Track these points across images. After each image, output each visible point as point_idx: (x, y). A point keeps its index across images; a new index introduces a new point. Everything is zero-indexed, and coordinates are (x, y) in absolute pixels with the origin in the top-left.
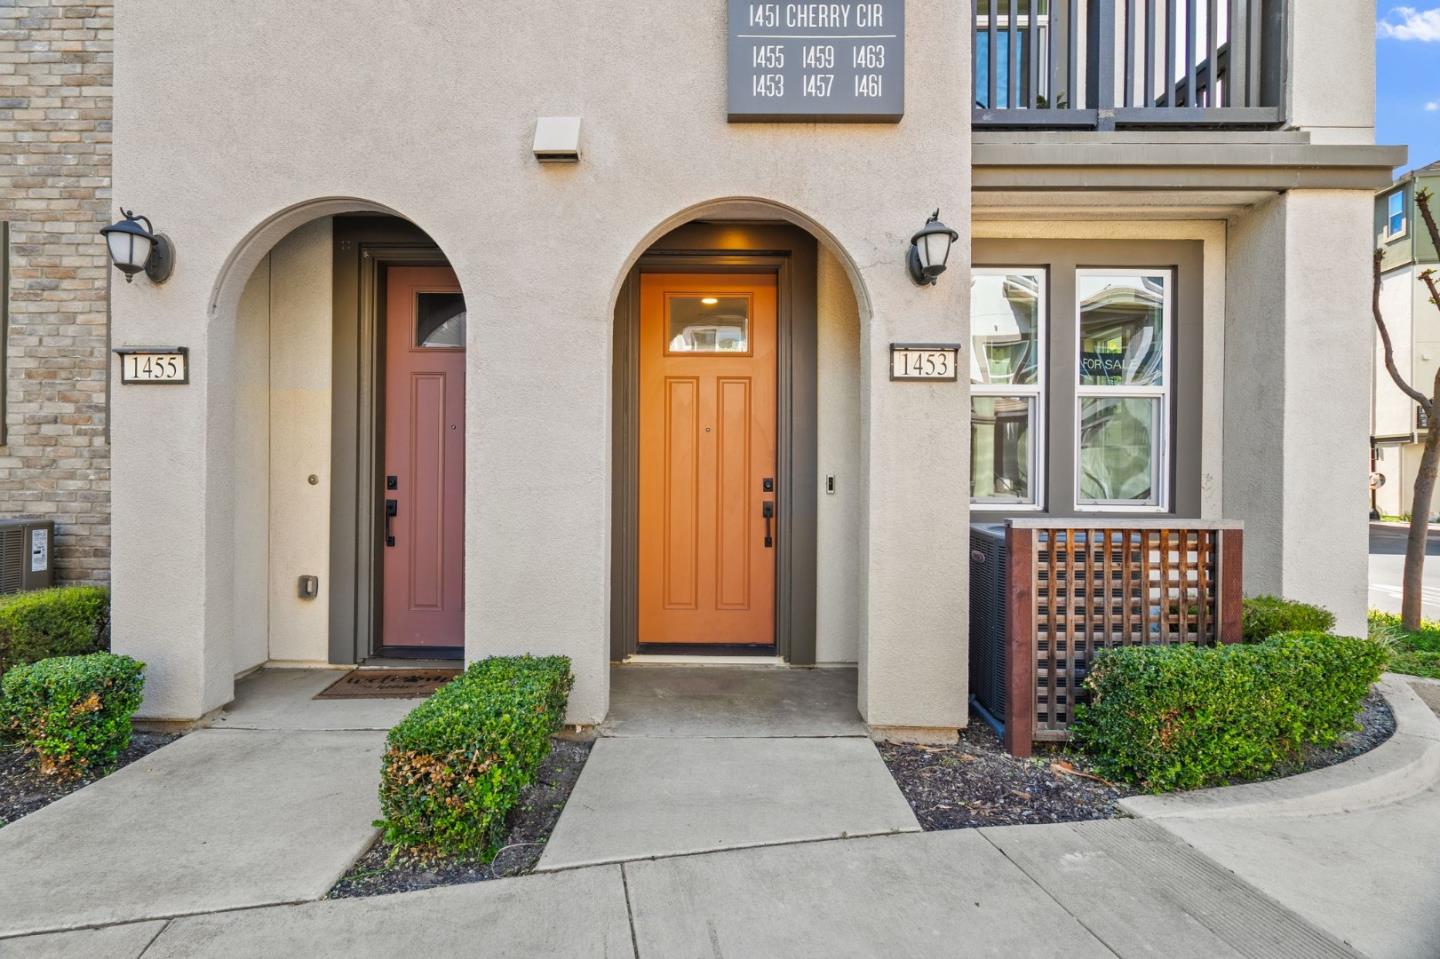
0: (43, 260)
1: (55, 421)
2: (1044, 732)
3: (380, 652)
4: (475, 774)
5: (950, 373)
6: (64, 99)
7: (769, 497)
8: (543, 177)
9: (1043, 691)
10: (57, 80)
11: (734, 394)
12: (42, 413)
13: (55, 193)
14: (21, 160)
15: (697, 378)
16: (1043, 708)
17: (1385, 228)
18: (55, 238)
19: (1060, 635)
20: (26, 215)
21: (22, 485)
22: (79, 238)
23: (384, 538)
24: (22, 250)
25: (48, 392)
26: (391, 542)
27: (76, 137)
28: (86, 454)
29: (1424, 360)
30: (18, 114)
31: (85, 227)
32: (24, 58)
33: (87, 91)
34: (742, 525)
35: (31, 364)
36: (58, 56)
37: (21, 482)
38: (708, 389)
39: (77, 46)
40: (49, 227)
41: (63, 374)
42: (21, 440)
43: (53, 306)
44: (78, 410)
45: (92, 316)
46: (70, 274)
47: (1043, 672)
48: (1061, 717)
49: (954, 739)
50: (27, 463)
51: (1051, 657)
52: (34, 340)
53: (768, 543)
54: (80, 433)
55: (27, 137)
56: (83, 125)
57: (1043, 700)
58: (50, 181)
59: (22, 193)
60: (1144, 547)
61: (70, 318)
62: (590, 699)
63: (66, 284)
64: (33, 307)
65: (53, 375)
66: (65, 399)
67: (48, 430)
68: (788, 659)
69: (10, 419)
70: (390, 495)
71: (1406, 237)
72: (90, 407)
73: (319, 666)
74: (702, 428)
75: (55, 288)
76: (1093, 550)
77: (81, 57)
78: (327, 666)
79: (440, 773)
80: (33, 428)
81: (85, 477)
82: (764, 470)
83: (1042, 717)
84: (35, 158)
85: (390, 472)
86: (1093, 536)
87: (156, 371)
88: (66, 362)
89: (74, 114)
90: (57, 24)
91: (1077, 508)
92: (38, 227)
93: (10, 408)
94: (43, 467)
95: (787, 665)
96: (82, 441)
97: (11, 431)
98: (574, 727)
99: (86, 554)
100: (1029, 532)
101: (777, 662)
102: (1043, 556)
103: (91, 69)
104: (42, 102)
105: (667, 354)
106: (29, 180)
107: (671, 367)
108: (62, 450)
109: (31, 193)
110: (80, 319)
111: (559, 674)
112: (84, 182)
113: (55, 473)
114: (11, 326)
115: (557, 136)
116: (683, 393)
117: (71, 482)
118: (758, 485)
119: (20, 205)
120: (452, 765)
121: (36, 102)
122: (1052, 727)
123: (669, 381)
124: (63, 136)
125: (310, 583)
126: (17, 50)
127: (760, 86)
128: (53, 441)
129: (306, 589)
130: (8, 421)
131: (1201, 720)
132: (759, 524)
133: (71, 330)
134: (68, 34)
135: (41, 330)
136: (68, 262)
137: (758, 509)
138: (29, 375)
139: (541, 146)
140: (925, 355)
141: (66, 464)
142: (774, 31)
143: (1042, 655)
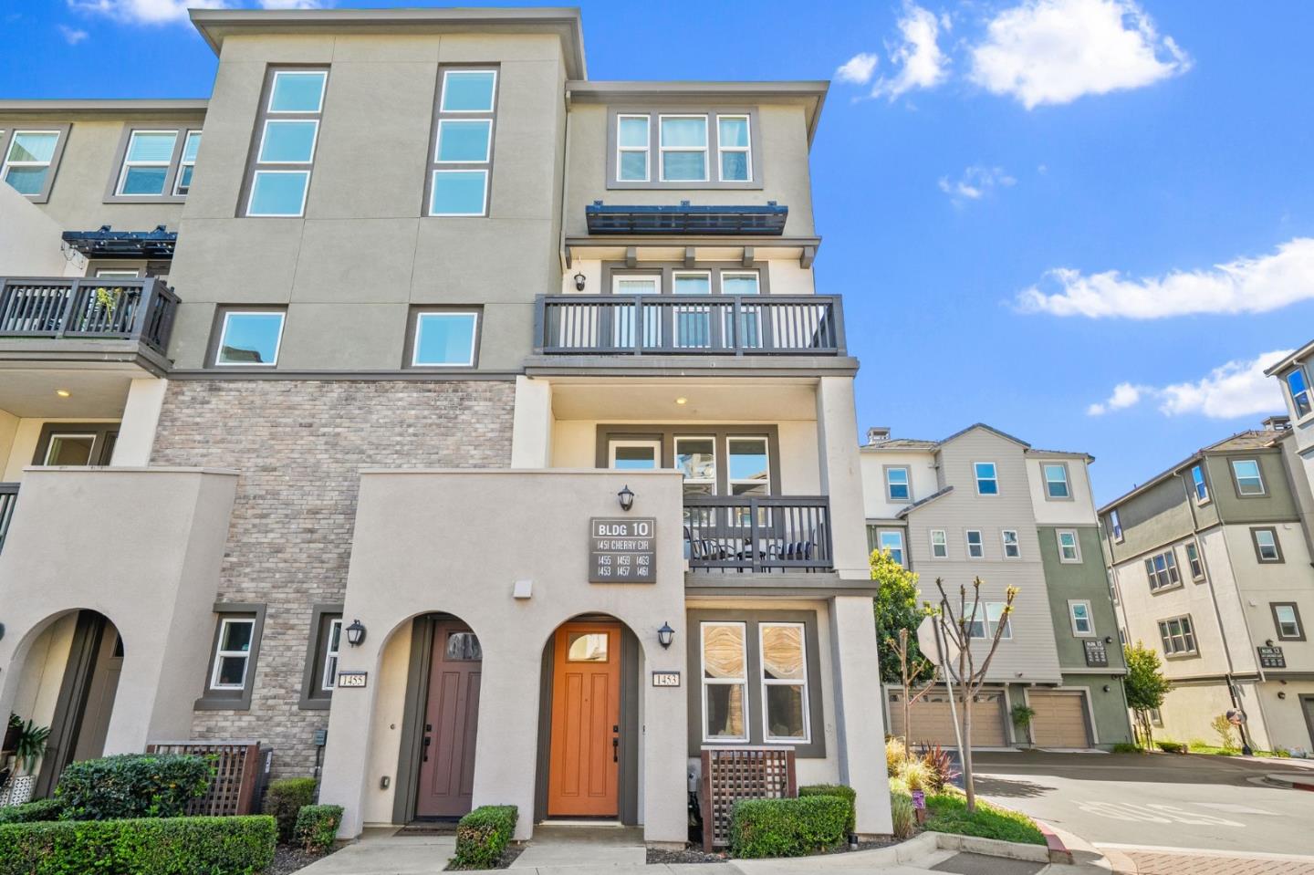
0: (280, 621)
1: (275, 698)
2: (719, 842)
3: (417, 819)
4: (488, 835)
5: (677, 684)
6: (301, 549)
7: (616, 735)
8: (517, 605)
9: (717, 823)
10: (298, 541)
11: (600, 682)
12: (269, 694)
13: (291, 590)
14: (277, 576)
15: (582, 674)
16: (717, 831)
17: (1195, 494)
18: (288, 611)
19: (723, 798)
20: (275, 601)
21: (254, 730)
22: (299, 611)
23: (424, 758)
24: (271, 616)
25: (274, 683)
26: (426, 759)
27: (304, 565)
28: (287, 714)
29: (1251, 606)
30: (280, 555)
31: (303, 606)
32: (286, 531)
33: (312, 545)
34: (602, 750)
35: (268, 670)
36: (301, 530)
37: (254, 728)
38: (587, 680)
39: (310, 526)
40: (285, 606)
41: (282, 675)
42: (257, 707)
43: (282, 642)
44: (287, 692)
45: (300, 647)
46: (292, 627)
47: (717, 814)
48: (725, 836)
49: (683, 846)
50: (259, 718)
51: (720, 807)
52: (271, 659)
53: (616, 760)
54: (286, 704)
55: (281, 565)
56: (309, 560)
57: (717, 827)
58: (289, 585)
59: (276, 591)
60: (764, 758)
61: (289, 648)
62: (524, 828)
63: (290, 632)
64: (273, 643)
65: (277, 675)
66: (281, 687)
67: (271, 702)
68: (623, 823)
69: (254, 696)
70: (428, 734)
71: (1210, 503)
72: (292, 691)
73: (385, 826)
74: (584, 700)
75: (284, 634)
76: (736, 759)
77: (311, 531)
78: (391, 826)
79: (477, 834)
80: (264, 701)
81: (286, 726)
82: (613, 721)
83: (717, 836)
84: (284, 575)
85: (428, 723)
86: (735, 753)
87: (353, 681)
88: (284, 669)
89: (305, 555)
90: (302, 516)
91: (765, 741)
92: (281, 606)
93: (254, 691)
94: (265, 721)
95: (623, 827)
96: (287, 707)
97: (253, 702)
98: (517, 841)
99: (280, 765)
100: (707, 751)
101: (618, 824)
102: (715, 762)
103: (315, 536)
104: (291, 550)
105: (568, 662)
106: (280, 584)
107: (570, 669)
108: (276, 712)
109: (280, 590)
110: (294, 648)
111: (513, 813)
112: (305, 586)
113: (271, 723)
114: (261, 652)
115: (523, 590)
116: (575, 681)
117: (278, 728)
118: (611, 729)
119: (275, 596)
120: (481, 832)
121: (288, 550)
122: (721, 840)
123: (567, 676)
124: (298, 565)
125: (386, 781)
126: (284, 528)
127: (601, 572)
128: (271, 708)
129: (384, 785)
130: (253, 698)
131: (758, 826)
132: (611, 749)
133: (289, 654)
134: (307, 521)
135: (274, 653)
136: (292, 622)
137: (611, 742)
138: (266, 675)
139: (516, 595)
140: (667, 676)
141: (277, 719)
142: (607, 550)
143: (716, 806)
